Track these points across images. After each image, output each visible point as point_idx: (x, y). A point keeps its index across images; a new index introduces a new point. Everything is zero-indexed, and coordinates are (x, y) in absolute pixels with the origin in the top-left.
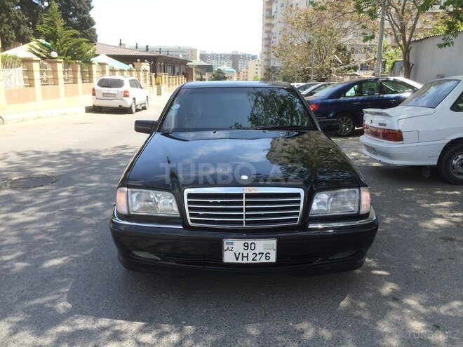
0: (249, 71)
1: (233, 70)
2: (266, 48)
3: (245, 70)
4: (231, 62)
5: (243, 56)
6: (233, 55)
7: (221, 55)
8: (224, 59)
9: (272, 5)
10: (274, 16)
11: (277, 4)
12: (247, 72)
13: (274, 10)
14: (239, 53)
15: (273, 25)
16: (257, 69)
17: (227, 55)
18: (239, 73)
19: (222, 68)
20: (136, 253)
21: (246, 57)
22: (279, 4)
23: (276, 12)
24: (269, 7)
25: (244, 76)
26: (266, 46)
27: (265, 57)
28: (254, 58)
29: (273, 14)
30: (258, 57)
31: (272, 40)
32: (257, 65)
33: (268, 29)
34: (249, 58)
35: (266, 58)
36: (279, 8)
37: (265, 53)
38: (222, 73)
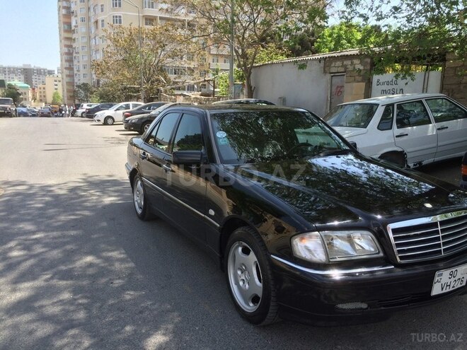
0: (46, 86)
1: (26, 85)
2: (68, 64)
3: (41, 86)
4: (22, 77)
5: (37, 70)
6: (24, 69)
7: (9, 68)
8: (13, 72)
9: (70, 18)
10: (74, 31)
11: (76, 18)
12: (44, 88)
13: (73, 24)
14: (32, 67)
15: (74, 40)
16: (57, 85)
17: (17, 69)
18: (34, 89)
19: (13, 83)
20: (340, 306)
21: (41, 72)
22: (79, 19)
23: (75, 26)
24: (67, 20)
25: (40, 92)
26: (66, 61)
27: (67, 72)
28: (50, 73)
29: (73, 28)
30: (56, 72)
31: (74, 55)
32: (56, 81)
33: (68, 43)
34: (45, 73)
35: (68, 74)
36: (79, 22)
37: (66, 68)
38: (14, 88)
